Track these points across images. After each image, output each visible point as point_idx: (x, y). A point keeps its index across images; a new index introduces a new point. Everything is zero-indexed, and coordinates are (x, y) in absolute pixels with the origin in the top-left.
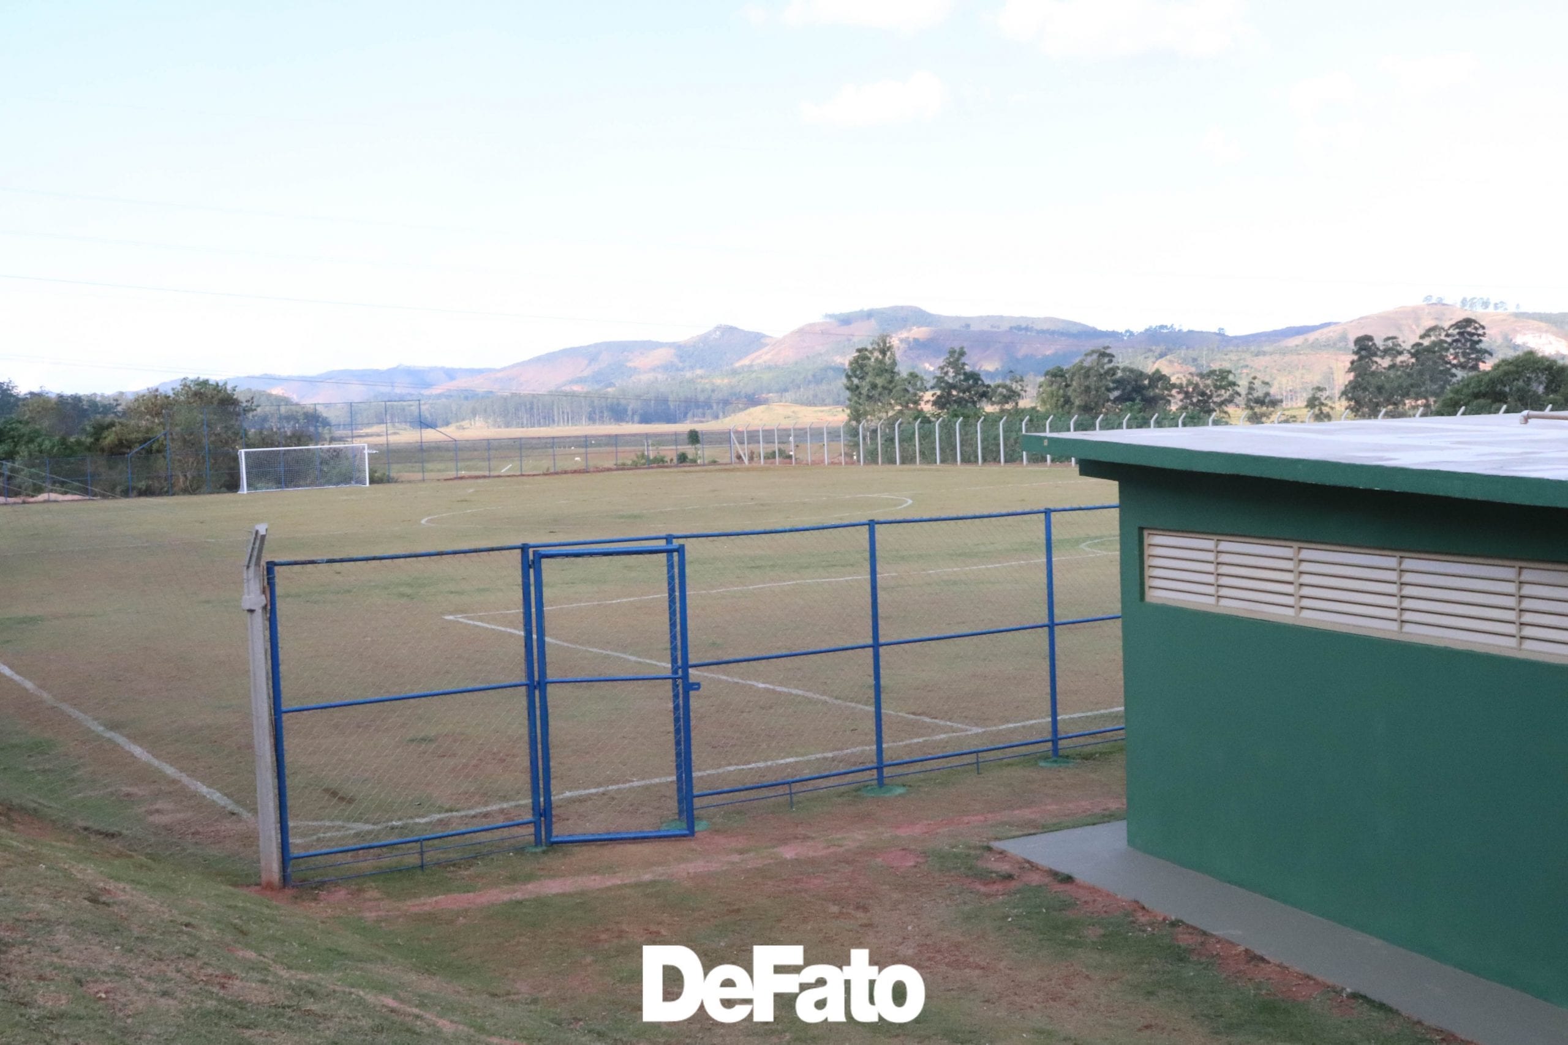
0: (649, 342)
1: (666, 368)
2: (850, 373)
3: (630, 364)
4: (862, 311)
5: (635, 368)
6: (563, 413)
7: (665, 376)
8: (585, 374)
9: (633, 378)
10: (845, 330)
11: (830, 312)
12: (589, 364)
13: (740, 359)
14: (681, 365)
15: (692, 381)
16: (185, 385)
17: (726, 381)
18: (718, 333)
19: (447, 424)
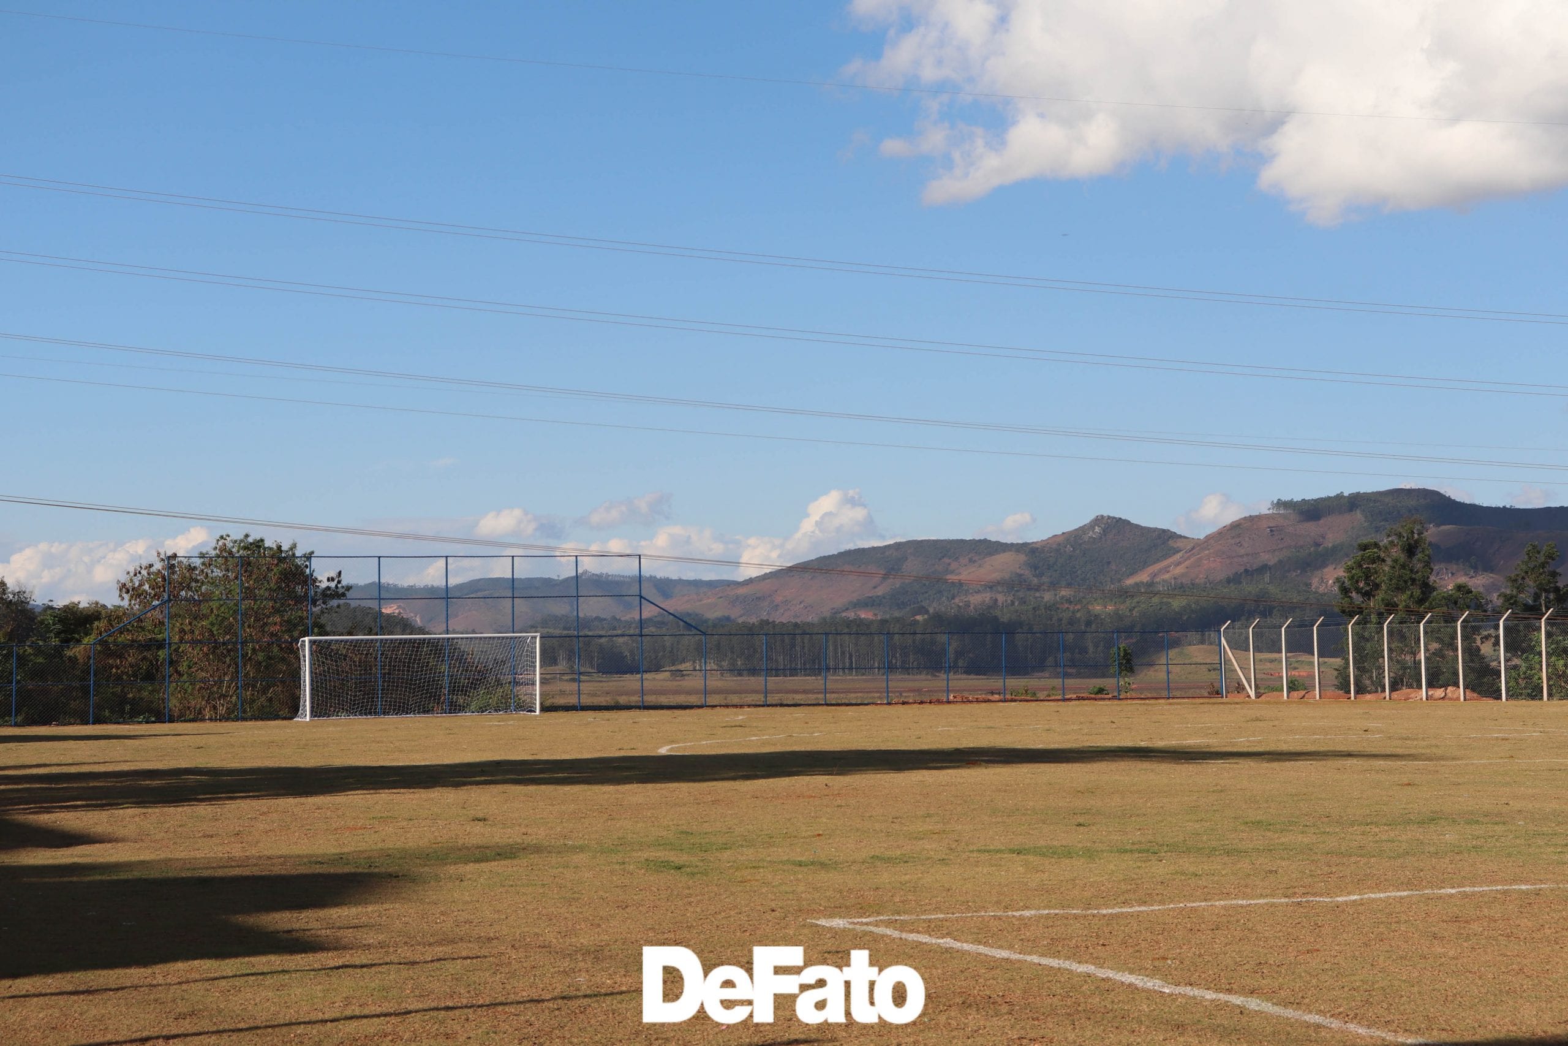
0: (985, 542)
1: (1013, 584)
2: (1347, 583)
3: (952, 578)
4: (1340, 497)
5: (961, 584)
6: (843, 653)
7: (1010, 599)
8: (880, 592)
9: (957, 600)
10: (1311, 529)
11: (1286, 498)
12: (886, 577)
13: (1132, 574)
14: (1035, 581)
15: (1051, 607)
16: (223, 549)
17: (1110, 608)
18: (1097, 529)
19: (657, 669)
